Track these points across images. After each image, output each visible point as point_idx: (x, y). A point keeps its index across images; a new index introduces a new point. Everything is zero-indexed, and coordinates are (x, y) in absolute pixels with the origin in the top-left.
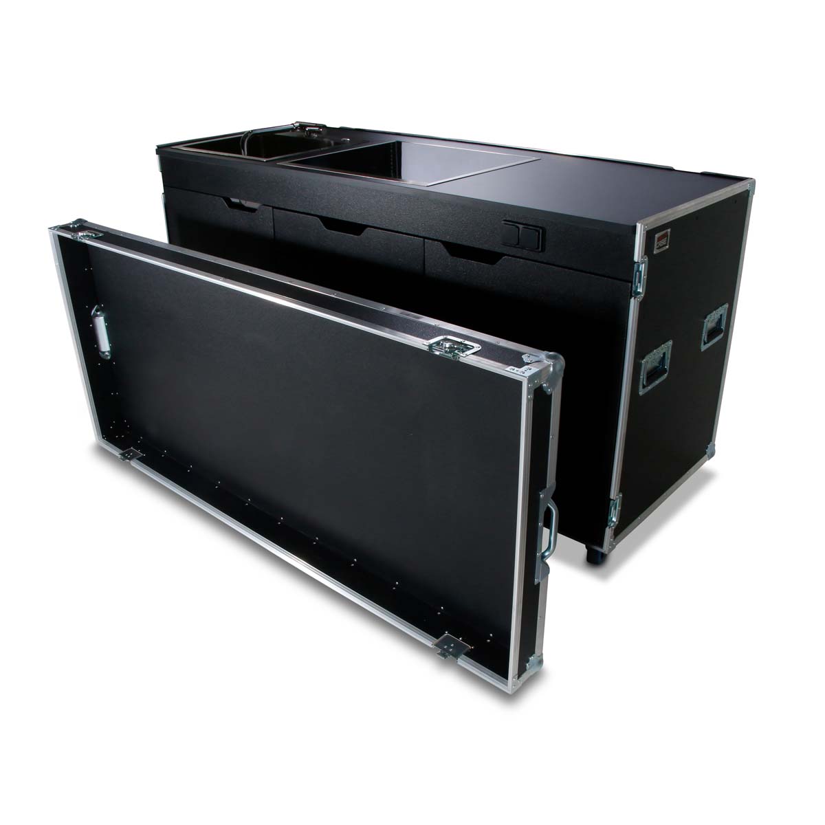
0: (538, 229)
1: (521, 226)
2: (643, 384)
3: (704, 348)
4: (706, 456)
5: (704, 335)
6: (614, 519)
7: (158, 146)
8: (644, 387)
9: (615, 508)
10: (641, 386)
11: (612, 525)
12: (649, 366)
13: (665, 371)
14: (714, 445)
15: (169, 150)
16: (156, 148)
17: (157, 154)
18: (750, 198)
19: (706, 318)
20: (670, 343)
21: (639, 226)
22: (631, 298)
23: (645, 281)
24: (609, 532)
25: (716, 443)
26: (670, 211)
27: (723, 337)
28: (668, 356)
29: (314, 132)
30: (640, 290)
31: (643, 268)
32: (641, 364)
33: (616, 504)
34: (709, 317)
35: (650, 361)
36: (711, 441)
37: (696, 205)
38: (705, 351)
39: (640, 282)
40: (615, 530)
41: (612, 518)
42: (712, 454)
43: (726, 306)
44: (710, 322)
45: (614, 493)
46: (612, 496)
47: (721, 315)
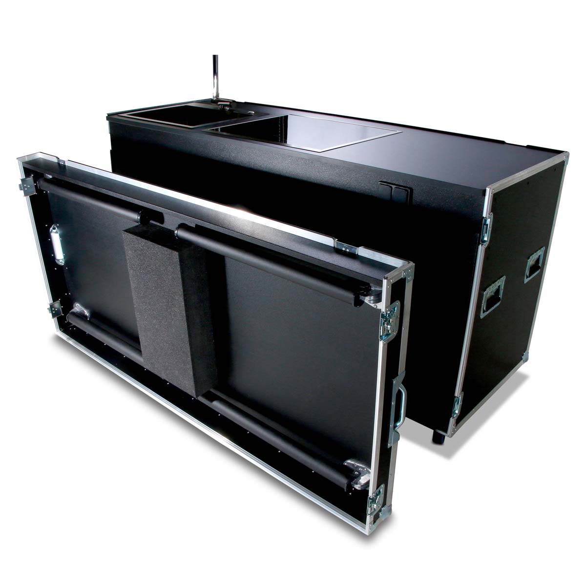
0: (408, 189)
1: (394, 187)
2: (483, 310)
3: (526, 281)
4: (522, 361)
5: (527, 271)
6: (457, 412)
7: (108, 114)
8: (484, 312)
9: (458, 403)
10: (482, 311)
11: (455, 416)
12: (488, 296)
13: (499, 299)
14: (528, 353)
15: (116, 117)
16: (107, 115)
17: (107, 120)
18: (565, 167)
19: (529, 258)
20: (504, 278)
21: (488, 190)
22: (479, 245)
23: (490, 231)
24: (452, 421)
25: (529, 351)
26: (510, 178)
27: (540, 272)
28: (502, 287)
29: (226, 105)
30: (486, 239)
31: (488, 221)
32: (483, 294)
33: (459, 400)
34: (531, 257)
35: (489, 292)
36: (526, 350)
37: (528, 173)
38: (528, 283)
39: (486, 233)
40: (457, 419)
41: (455, 411)
42: (526, 360)
43: (543, 249)
44: (531, 262)
45: (458, 392)
46: (456, 394)
47: (539, 256)
